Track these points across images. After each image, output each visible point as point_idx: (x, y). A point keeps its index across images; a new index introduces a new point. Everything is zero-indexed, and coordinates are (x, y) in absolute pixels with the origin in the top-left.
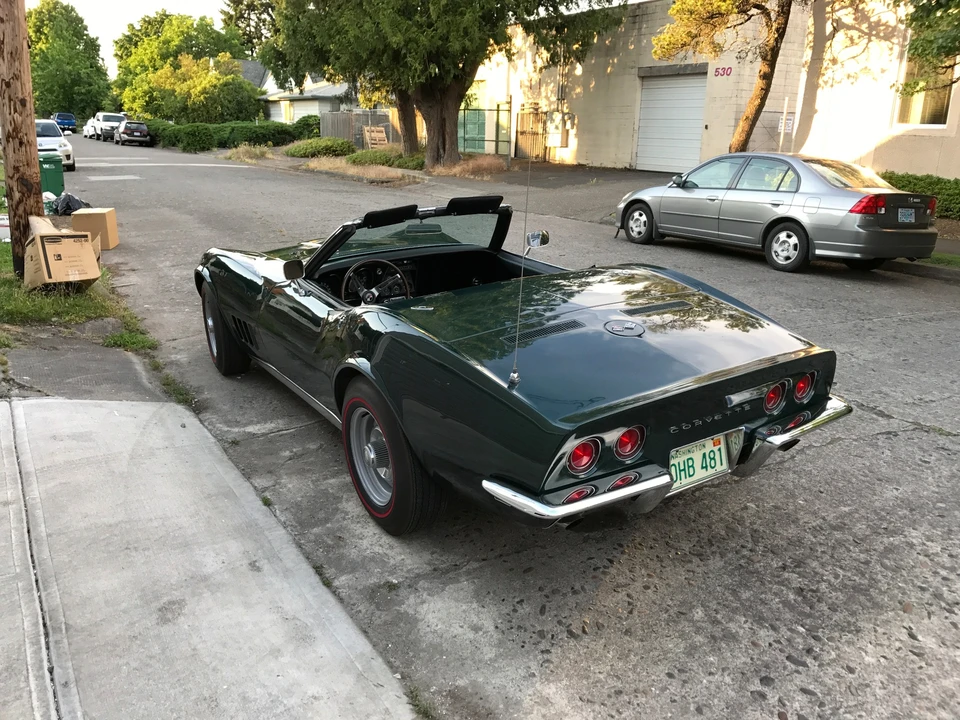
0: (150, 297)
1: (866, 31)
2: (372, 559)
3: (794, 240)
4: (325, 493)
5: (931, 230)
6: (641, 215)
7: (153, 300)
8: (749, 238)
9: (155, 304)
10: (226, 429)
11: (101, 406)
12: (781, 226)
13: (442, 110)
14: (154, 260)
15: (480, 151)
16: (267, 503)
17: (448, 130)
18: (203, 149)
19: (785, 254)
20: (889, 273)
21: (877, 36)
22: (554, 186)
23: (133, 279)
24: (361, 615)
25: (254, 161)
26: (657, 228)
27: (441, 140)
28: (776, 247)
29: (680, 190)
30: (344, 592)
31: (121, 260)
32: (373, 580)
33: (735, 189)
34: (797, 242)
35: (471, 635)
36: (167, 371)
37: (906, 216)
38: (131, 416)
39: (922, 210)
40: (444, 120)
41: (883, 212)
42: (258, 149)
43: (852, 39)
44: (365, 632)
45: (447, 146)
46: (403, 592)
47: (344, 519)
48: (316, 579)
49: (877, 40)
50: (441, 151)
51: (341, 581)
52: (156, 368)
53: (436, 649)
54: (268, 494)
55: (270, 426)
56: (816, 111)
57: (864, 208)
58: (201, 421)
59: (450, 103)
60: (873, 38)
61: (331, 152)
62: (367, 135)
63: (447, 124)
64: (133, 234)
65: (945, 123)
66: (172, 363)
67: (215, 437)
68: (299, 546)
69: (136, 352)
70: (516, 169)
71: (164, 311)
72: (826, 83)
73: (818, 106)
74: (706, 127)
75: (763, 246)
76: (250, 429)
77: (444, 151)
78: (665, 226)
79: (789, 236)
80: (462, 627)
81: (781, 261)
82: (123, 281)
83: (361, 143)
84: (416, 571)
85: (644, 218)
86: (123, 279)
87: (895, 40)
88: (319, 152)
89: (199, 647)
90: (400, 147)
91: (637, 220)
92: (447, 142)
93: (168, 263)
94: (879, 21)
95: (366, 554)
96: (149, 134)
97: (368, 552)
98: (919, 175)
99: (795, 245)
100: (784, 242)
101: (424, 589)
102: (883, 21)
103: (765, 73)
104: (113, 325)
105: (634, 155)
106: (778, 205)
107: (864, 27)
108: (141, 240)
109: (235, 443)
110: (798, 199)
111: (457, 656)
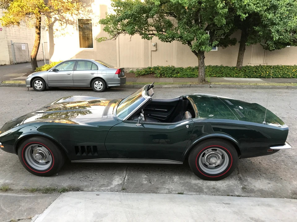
1: (65, 22)
12: (96, 79)
19: (99, 87)
21: (69, 23)
26: (48, 85)
28: (95, 86)
29: (54, 72)
33: (76, 70)
34: (102, 83)
41: (121, 73)
43: (61, 24)
49: (69, 25)
56: (54, 44)
57: (118, 73)
60: (67, 24)
65: (92, 47)
72: (56, 36)
73: (55, 43)
75: (91, 86)
78: (51, 84)
79: (99, 82)
85: (41, 83)
87: (74, 25)
91: (38, 83)
94: (68, 19)
99: (102, 85)
100: (98, 84)
102: (69, 19)
103: (38, 33)
106: (93, 74)
107: (64, 20)
110: (99, 72)
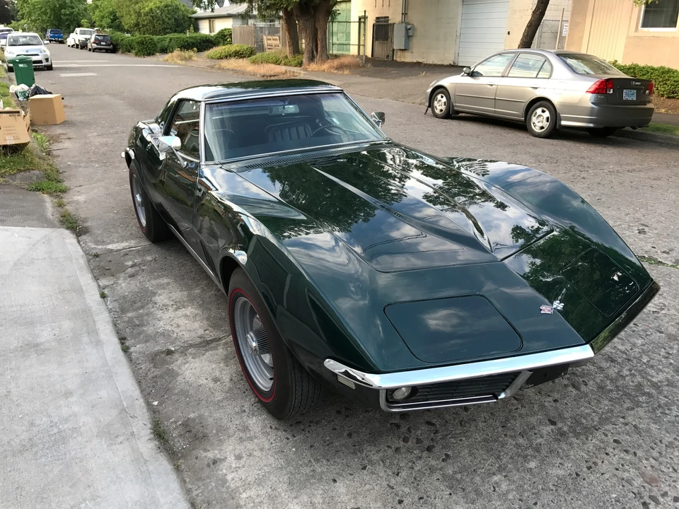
0: (73, 157)
2: (163, 334)
3: (547, 114)
4: (146, 290)
5: (649, 106)
6: (442, 97)
7: (76, 159)
8: (516, 113)
9: (75, 162)
10: (93, 246)
11: (7, 230)
12: (538, 104)
13: (315, 22)
14: (86, 131)
15: (346, 53)
16: (103, 296)
17: (319, 36)
18: (149, 54)
19: (540, 125)
20: (619, 138)
22: (394, 78)
23: (67, 144)
24: (141, 371)
25: (184, 62)
27: (315, 44)
28: (534, 119)
29: (469, 78)
30: (134, 356)
31: (64, 132)
32: (158, 348)
33: (507, 77)
34: (549, 115)
35: (211, 385)
36: (67, 207)
37: (629, 95)
38: (27, 237)
39: (642, 91)
40: (316, 30)
41: (611, 92)
42: (187, 54)
44: (139, 383)
45: (319, 49)
46: (176, 356)
47: (153, 307)
48: (118, 347)
50: (315, 53)
51: (136, 349)
52: (61, 205)
53: (185, 393)
54: (106, 291)
55: (125, 244)
57: (597, 89)
58: (79, 242)
59: (320, 16)
61: (238, 55)
62: (266, 43)
63: (319, 33)
64: (78, 113)
65: (675, 27)
66: (73, 202)
67: (84, 252)
68: (115, 325)
69: (50, 194)
70: (369, 65)
71: (80, 167)
74: (509, 33)
75: (525, 119)
76: (110, 247)
77: (317, 52)
78: (459, 105)
79: (543, 111)
80: (207, 379)
81: (537, 130)
82: (60, 146)
83: (262, 48)
84: (190, 342)
85: (444, 99)
86: (60, 144)
88: (230, 56)
89: (12, 390)
90: (287, 50)
91: (440, 101)
92: (319, 46)
93: (95, 134)
95: (159, 331)
96: (112, 44)
97: (161, 329)
98: (656, 66)
99: (548, 118)
100: (540, 116)
101: (191, 354)
104: (37, 176)
105: (457, 54)
106: (537, 88)
108: (82, 118)
109: (96, 256)
110: (550, 83)
111: (197, 399)
